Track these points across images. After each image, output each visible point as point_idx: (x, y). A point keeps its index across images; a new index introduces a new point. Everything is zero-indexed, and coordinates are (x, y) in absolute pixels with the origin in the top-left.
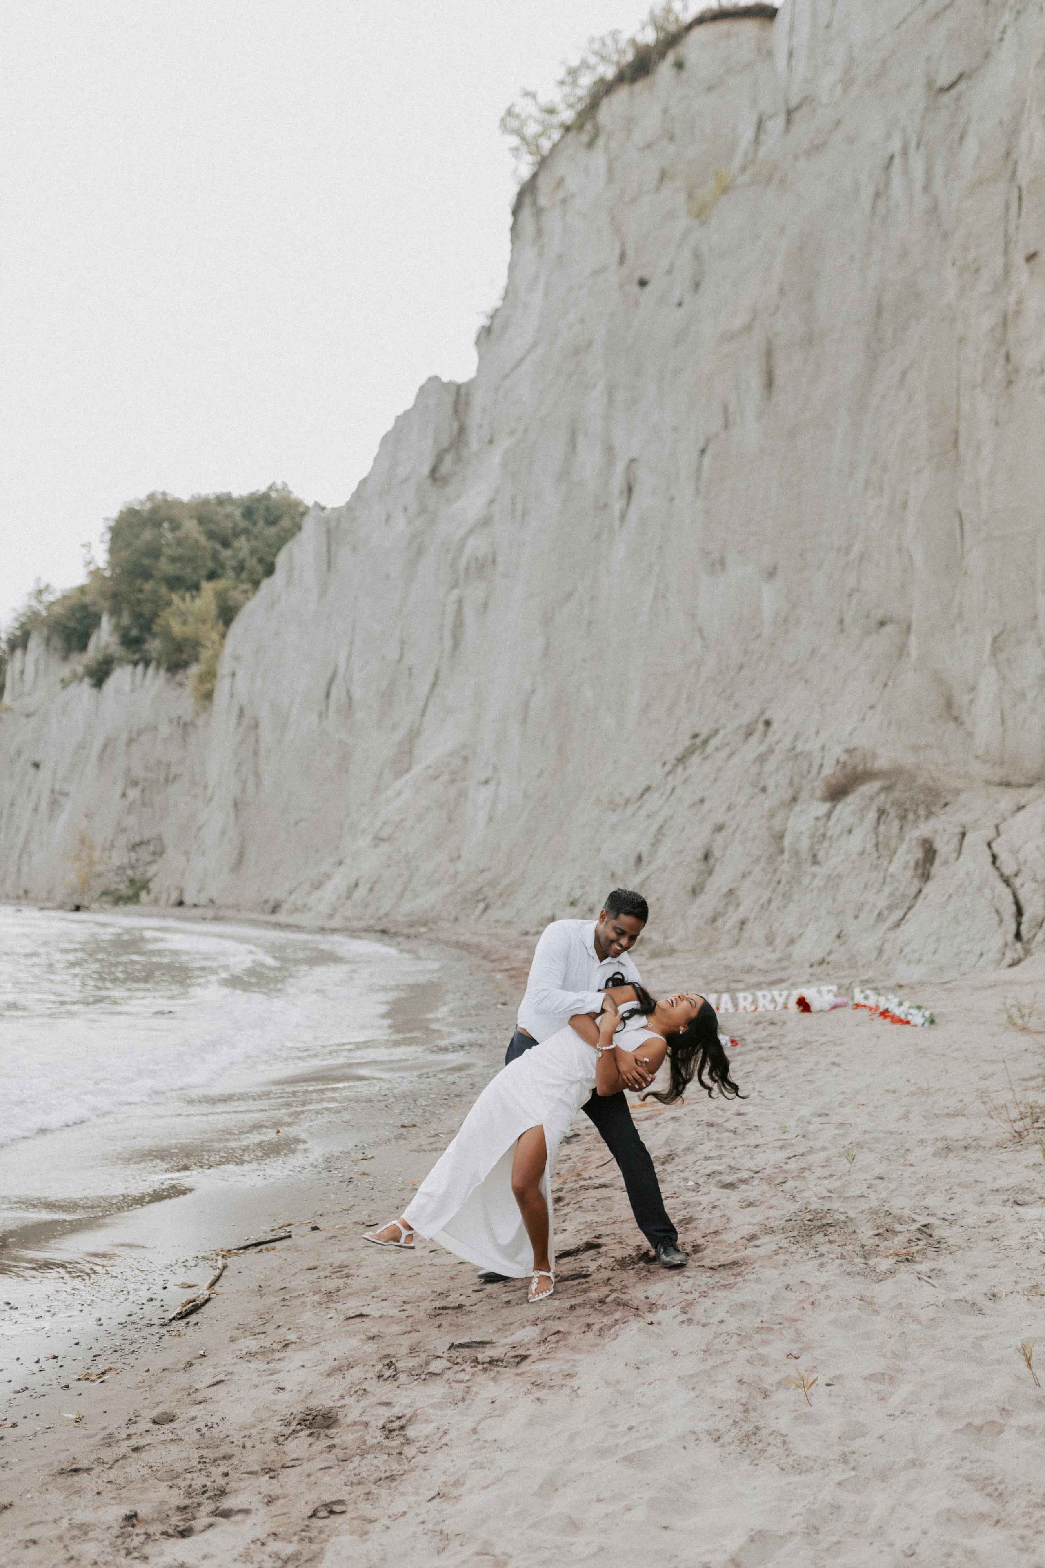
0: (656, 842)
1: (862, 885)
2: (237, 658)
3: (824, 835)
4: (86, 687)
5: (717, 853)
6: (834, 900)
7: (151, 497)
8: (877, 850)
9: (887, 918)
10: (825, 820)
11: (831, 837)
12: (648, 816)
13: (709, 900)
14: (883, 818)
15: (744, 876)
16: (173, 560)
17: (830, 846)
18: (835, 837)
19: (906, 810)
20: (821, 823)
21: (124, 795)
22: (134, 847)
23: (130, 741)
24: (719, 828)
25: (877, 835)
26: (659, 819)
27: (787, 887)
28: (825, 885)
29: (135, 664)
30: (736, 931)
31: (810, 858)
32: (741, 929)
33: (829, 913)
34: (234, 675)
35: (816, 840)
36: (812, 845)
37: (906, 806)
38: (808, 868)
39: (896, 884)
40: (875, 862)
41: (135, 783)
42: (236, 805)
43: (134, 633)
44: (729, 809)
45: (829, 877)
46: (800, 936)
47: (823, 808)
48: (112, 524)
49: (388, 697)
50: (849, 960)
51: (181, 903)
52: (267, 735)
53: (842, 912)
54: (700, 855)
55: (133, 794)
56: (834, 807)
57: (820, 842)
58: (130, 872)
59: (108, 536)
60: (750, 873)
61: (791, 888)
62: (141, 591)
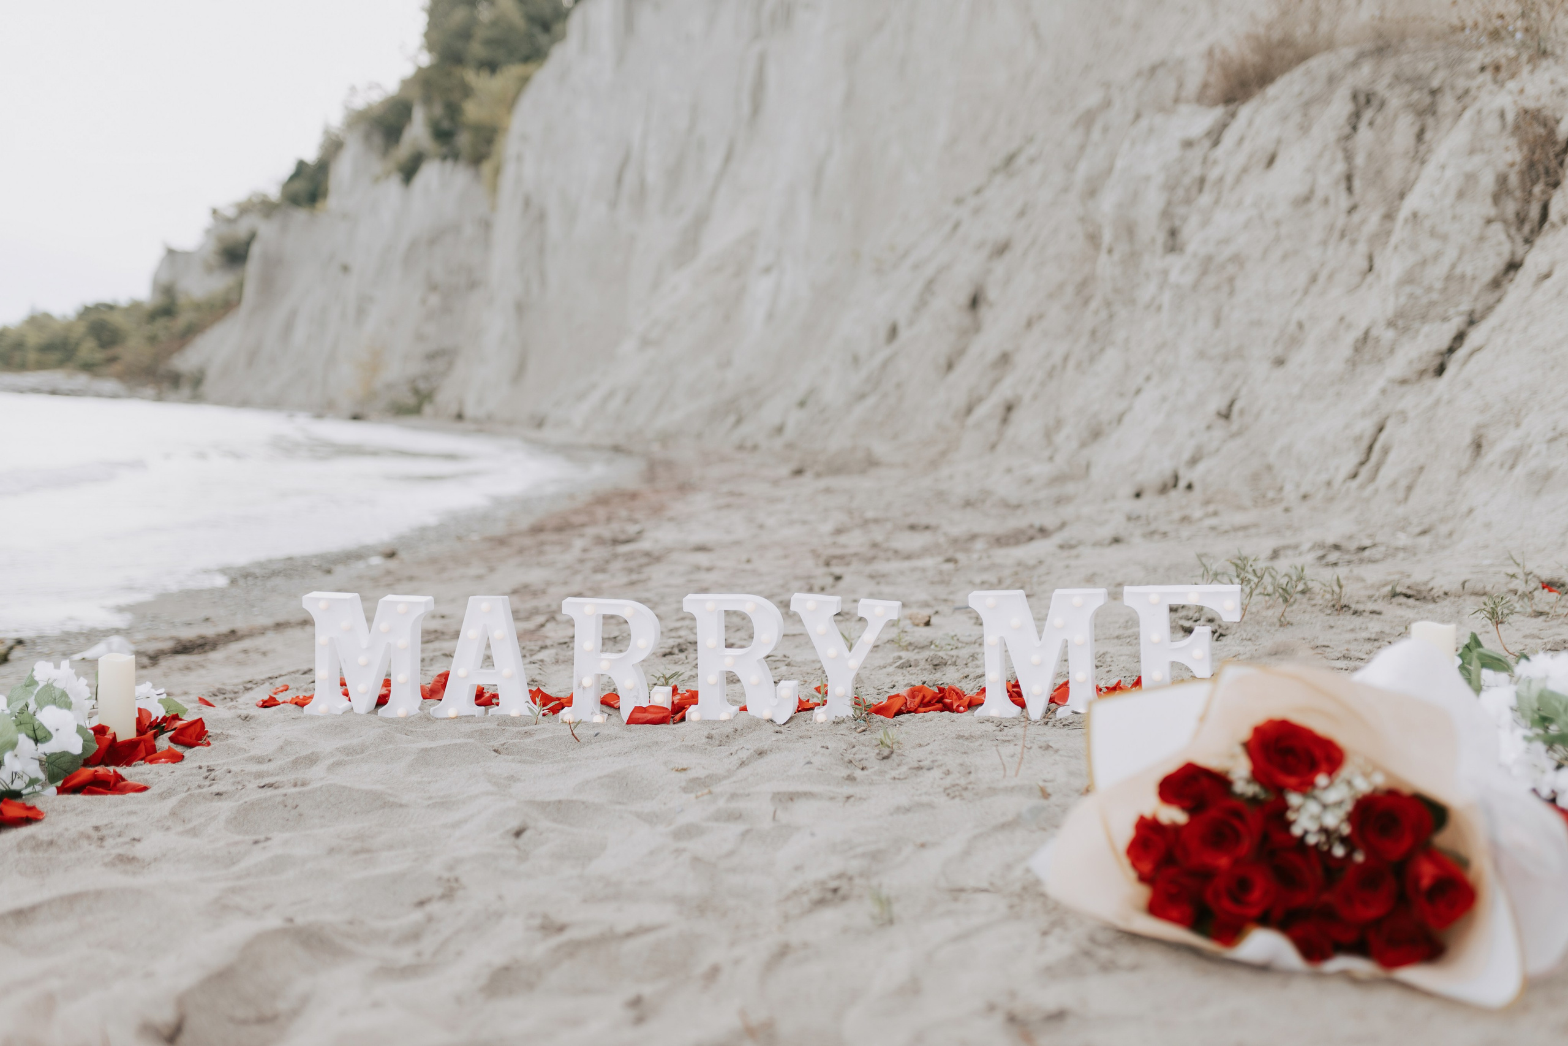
0: (922, 304)
1: (1302, 279)
2: (524, 139)
3: (1202, 181)
4: (394, 184)
5: (992, 293)
6: (1217, 322)
8: (1350, 189)
9: (1392, 351)
10: (1207, 143)
11: (1221, 180)
12: (916, 267)
13: (967, 375)
14: (1367, 115)
15: (1029, 324)
16: (489, 42)
17: (1217, 202)
18: (1229, 179)
19: (1434, 93)
20: (1197, 153)
21: (424, 301)
22: (431, 357)
23: (432, 242)
24: (1002, 249)
25: (1349, 157)
26: (929, 271)
27: (1104, 314)
28: (1195, 287)
29: (444, 158)
30: (993, 425)
31: (1161, 238)
32: (1005, 420)
33: (1201, 355)
34: (519, 158)
35: (1180, 193)
36: (1169, 203)
37: (1435, 83)
38: (1154, 261)
39: (1430, 246)
40: (1341, 221)
41: (433, 287)
42: (520, 308)
43: (446, 125)
44: (1022, 214)
45: (1207, 264)
46: (1120, 419)
47: (1208, 118)
49: (674, 175)
50: (1255, 478)
51: (460, 417)
52: (554, 227)
53: (1239, 353)
54: (963, 298)
55: (434, 300)
56: (1233, 115)
57: (1188, 201)
58: (422, 386)
60: (1041, 317)
61: (1111, 317)
62: (452, 76)
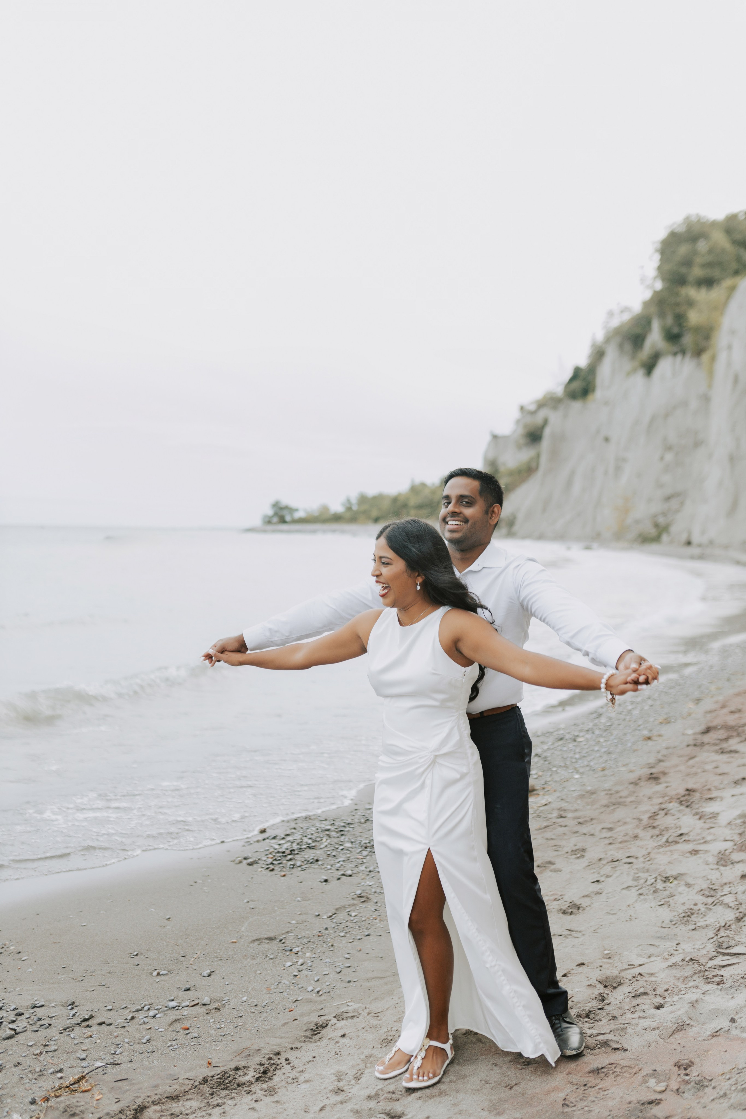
2: (733, 332)
4: (639, 377)
7: (687, 218)
16: (705, 266)
21: (662, 458)
22: (668, 499)
23: (667, 416)
29: (675, 354)
34: (730, 347)
41: (669, 448)
42: (732, 459)
43: (676, 330)
48: (658, 246)
51: (689, 543)
55: (669, 457)
58: (661, 520)
59: (657, 257)
62: (677, 294)
